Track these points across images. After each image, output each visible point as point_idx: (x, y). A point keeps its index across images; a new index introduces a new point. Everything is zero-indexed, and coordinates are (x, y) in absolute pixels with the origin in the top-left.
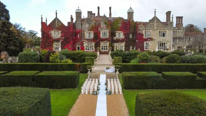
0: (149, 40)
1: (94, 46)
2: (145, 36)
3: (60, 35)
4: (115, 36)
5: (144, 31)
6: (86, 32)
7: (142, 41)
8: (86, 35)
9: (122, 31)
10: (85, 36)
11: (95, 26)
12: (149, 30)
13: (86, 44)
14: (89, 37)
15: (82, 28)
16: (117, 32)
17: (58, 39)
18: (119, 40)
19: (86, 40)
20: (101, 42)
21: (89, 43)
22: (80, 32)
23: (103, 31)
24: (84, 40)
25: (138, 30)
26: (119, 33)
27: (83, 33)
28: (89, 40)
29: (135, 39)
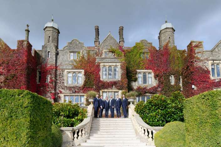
1: (85, 103)
2: (214, 76)
4: (136, 80)
5: (210, 62)
6: (66, 71)
8: (65, 78)
9: (150, 69)
10: (63, 80)
11: (89, 59)
13: (67, 98)
15: (58, 61)
16: (140, 73)
18: (145, 88)
19: (67, 89)
20: (102, 91)
21: (73, 95)
22: (51, 69)
23: (105, 64)
24: (62, 88)
25: (196, 61)
26: (144, 74)
27: (59, 73)
28: (73, 89)
29: (183, 85)
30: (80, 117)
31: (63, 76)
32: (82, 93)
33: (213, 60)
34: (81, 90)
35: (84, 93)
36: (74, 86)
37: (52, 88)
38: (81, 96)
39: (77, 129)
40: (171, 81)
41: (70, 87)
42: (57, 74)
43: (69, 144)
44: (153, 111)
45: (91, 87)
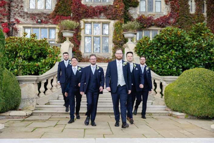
1: (57, 40)
19: (28, 17)
20: (83, 21)
21: (38, 28)
24: (20, 16)
28: (37, 17)
29: (208, 15)
30: (48, 60)
32: (52, 24)
34: (50, 19)
35: (55, 24)
36: (40, 12)
37: (3, 15)
38: (50, 28)
39: (44, 79)
40: (190, 8)
41: (33, 14)
43: (31, 102)
44: (163, 52)
45: (66, 14)
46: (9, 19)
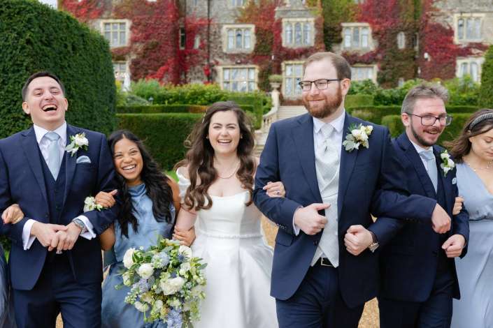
0: (478, 51)
1: (257, 80)
2: (461, 38)
3: (128, 34)
4: (340, 41)
5: (456, 16)
6: (225, 27)
7: (445, 58)
8: (224, 39)
9: (366, 21)
10: (221, 42)
11: (262, 6)
12: (477, 11)
13: (227, 72)
14: (238, 45)
15: (212, 10)
16: (348, 28)
17: (119, 50)
18: (355, 55)
19: (227, 58)
20: (284, 63)
21: (237, 68)
22: (202, 25)
23: (290, 20)
24: (220, 57)
25: (432, 15)
26: (356, 29)
27: (214, 30)
28: (236, 58)
29: (420, 50)
31: (220, 37)
32: (251, 64)
33: (461, 13)
34: (249, 59)
35: (254, 64)
36: (239, 53)
37: (204, 58)
38: (249, 69)
40: (399, 42)
41: (232, 55)
42: (211, 33)
45: (266, 54)
46: (208, 61)
